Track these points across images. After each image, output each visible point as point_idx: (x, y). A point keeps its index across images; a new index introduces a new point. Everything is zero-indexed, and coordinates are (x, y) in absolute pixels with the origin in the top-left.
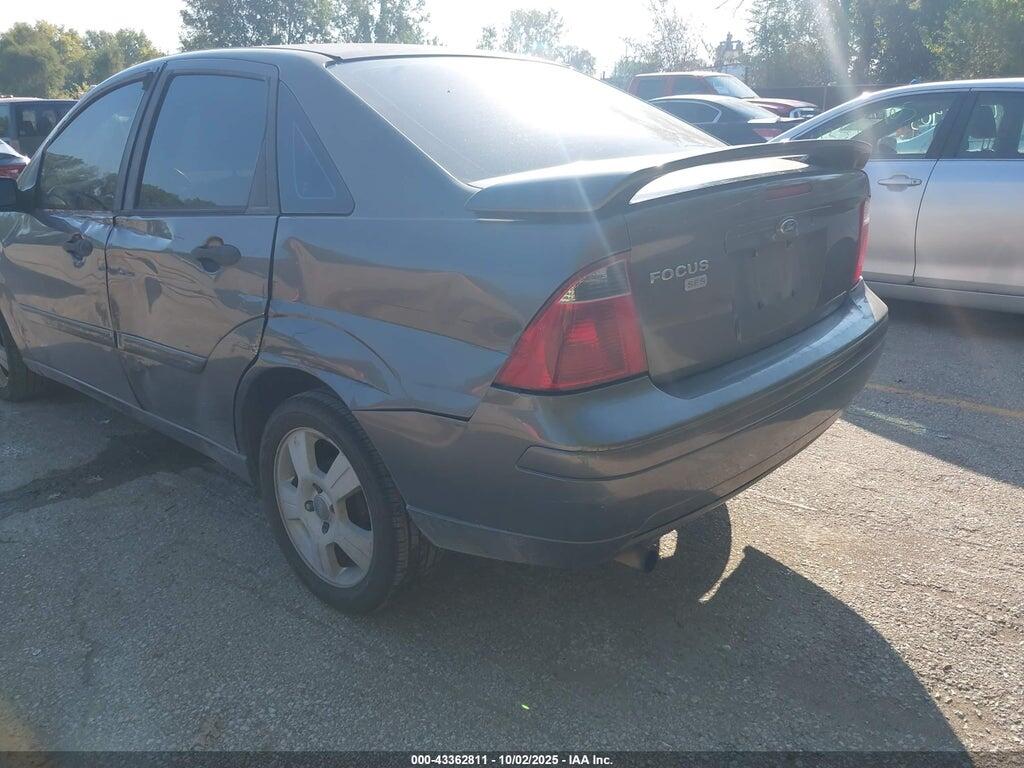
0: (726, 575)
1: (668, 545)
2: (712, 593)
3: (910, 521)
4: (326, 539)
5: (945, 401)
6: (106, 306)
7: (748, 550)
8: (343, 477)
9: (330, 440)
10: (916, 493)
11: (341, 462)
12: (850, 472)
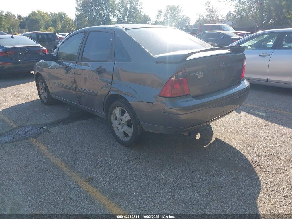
0: (211, 143)
1: (198, 137)
2: (207, 146)
3: (255, 134)
4: (123, 130)
5: (271, 110)
6: (74, 82)
7: (216, 139)
8: (127, 117)
9: (124, 109)
10: (258, 129)
11: (126, 114)
12: (243, 124)
